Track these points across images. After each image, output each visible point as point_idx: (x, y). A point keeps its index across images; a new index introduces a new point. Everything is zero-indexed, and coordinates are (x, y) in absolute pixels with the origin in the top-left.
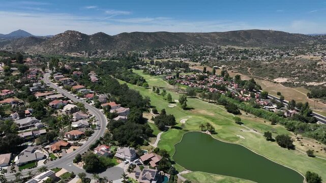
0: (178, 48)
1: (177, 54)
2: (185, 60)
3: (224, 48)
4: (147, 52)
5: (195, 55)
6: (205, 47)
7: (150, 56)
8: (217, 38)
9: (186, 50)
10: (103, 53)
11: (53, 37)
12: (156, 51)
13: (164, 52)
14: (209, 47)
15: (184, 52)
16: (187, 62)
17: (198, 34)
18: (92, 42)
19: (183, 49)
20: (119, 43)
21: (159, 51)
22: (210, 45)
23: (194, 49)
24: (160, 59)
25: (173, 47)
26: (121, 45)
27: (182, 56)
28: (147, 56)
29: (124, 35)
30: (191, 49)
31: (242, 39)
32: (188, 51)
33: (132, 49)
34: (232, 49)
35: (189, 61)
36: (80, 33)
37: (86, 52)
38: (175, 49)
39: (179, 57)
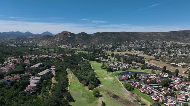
0: (134, 43)
1: (133, 47)
2: (140, 53)
3: (170, 43)
4: (111, 46)
5: (147, 49)
6: (154, 42)
7: (112, 49)
8: (162, 36)
9: (140, 44)
10: (82, 46)
11: (56, 35)
12: (118, 45)
13: (123, 46)
14: (157, 42)
15: (139, 46)
16: (142, 55)
17: (148, 34)
18: (77, 38)
19: (137, 44)
20: (93, 39)
21: (120, 45)
22: (158, 41)
23: (145, 44)
24: (120, 51)
25: (130, 42)
26: (94, 41)
27: (137, 49)
28: (111, 49)
29: (98, 34)
30: (143, 44)
31: (182, 36)
32: (141, 45)
33: (101, 43)
34: (176, 44)
35: (144, 54)
36: (70, 33)
37: (72, 44)
38: (131, 44)
39: (134, 50)
